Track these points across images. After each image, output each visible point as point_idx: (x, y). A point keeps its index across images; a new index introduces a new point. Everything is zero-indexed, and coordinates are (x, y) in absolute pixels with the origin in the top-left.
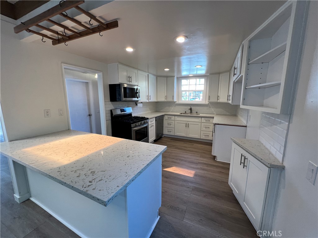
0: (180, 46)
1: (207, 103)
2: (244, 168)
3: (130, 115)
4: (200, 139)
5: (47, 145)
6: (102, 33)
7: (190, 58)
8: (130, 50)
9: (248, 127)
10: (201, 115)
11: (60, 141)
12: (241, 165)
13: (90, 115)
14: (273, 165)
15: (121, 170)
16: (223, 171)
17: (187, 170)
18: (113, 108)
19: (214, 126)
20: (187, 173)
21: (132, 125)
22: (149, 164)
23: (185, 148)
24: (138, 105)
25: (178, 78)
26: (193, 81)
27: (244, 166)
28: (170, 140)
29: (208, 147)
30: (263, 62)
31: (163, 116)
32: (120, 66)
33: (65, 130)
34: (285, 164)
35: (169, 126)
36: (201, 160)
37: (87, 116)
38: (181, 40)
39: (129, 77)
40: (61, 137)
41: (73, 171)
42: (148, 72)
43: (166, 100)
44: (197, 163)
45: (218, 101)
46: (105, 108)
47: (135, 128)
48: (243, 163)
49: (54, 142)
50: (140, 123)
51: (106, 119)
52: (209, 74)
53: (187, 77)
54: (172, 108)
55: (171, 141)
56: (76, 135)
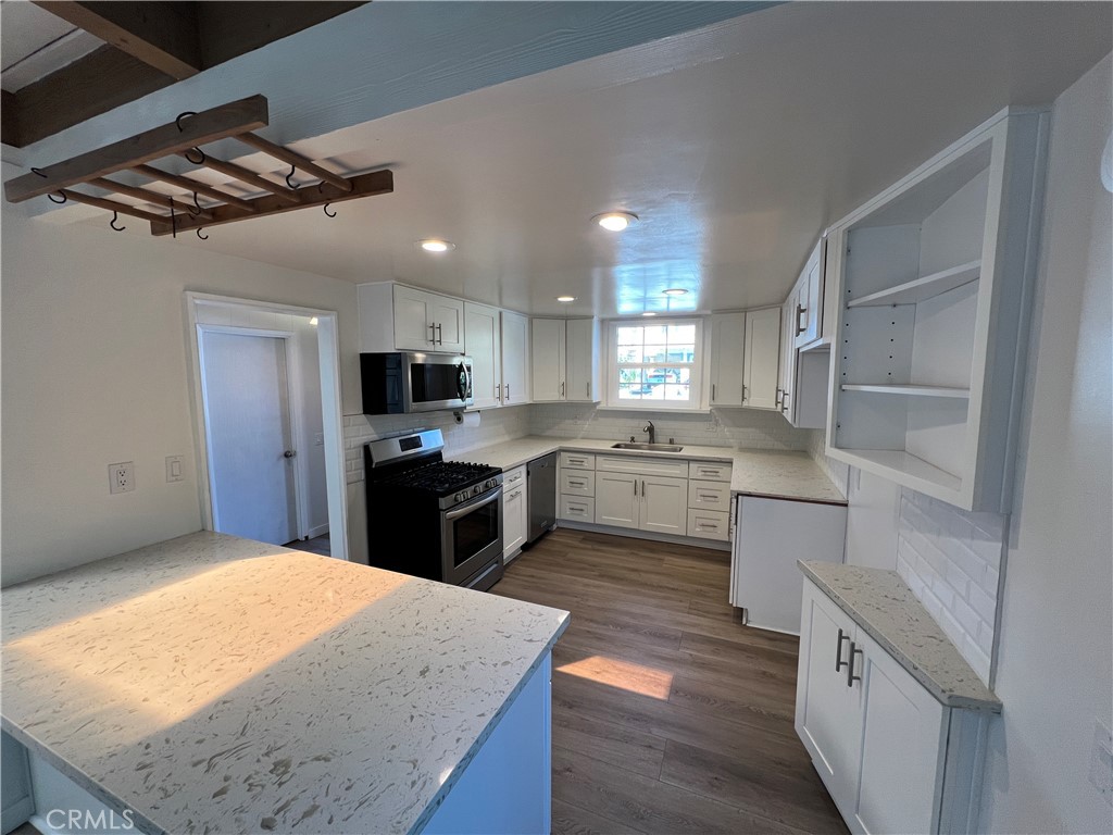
0: (609, 240)
1: (706, 408)
2: (850, 685)
3: (438, 455)
4: (686, 537)
5: (110, 615)
6: (333, 207)
7: (645, 270)
8: (435, 247)
9: (854, 506)
10: (687, 452)
11: (163, 590)
12: (838, 670)
13: (288, 455)
14: (958, 697)
15: (394, 747)
16: (773, 669)
17: (641, 670)
18: (375, 437)
19: (734, 501)
20: (643, 681)
21: (443, 503)
22: (502, 707)
23: (634, 576)
24: (466, 418)
25: (603, 321)
26: (655, 332)
27: (851, 678)
28: (580, 542)
29: (714, 568)
30: (898, 302)
31: (552, 456)
32: (400, 290)
33: (187, 533)
34: (1003, 694)
35: (576, 491)
36: (694, 625)
37: (279, 459)
38: (613, 223)
39: (432, 327)
40: (169, 572)
41: (199, 762)
42: (501, 304)
43: (563, 398)
44: (677, 640)
45: (745, 404)
46: (345, 438)
47: (454, 509)
48: (845, 664)
49: (138, 600)
50: (469, 491)
51: (347, 477)
52: (709, 312)
53: (634, 320)
54: (587, 426)
55: (582, 545)
56: (230, 558)
